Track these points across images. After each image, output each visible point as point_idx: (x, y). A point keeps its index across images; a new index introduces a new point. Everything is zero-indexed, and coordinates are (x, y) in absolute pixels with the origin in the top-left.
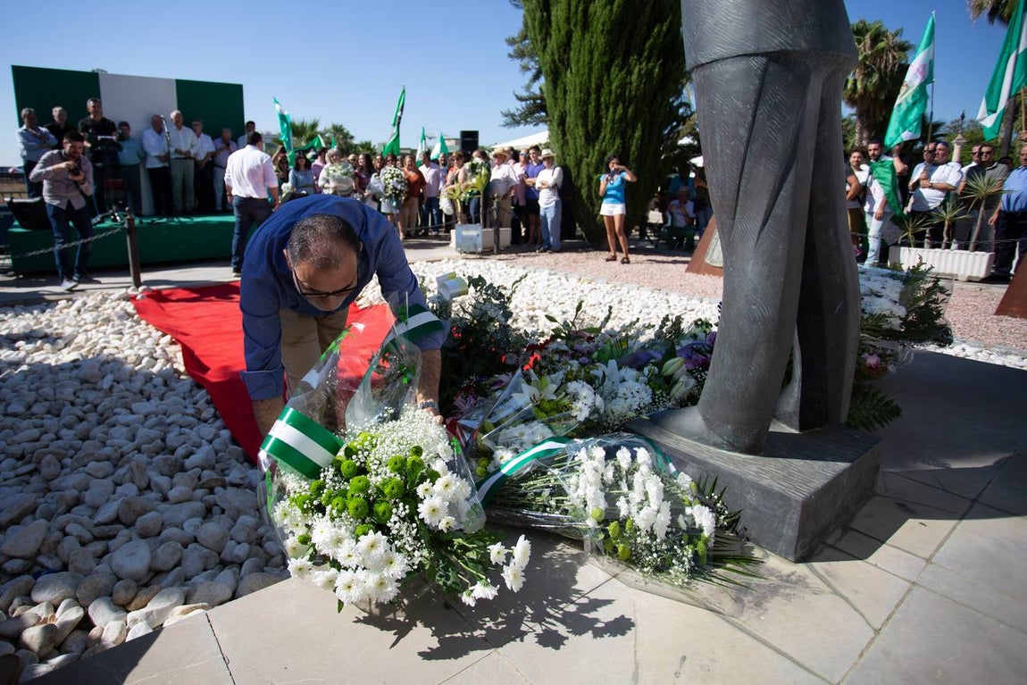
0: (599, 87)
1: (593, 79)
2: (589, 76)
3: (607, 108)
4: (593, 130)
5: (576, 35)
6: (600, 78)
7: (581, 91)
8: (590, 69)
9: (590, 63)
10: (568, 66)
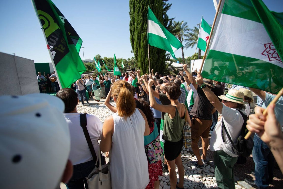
0: (144, 60)
1: (143, 59)
2: (142, 58)
3: (146, 65)
4: (144, 70)
5: (138, 49)
6: (144, 58)
7: (141, 62)
8: (142, 57)
9: (142, 55)
10: (138, 56)
